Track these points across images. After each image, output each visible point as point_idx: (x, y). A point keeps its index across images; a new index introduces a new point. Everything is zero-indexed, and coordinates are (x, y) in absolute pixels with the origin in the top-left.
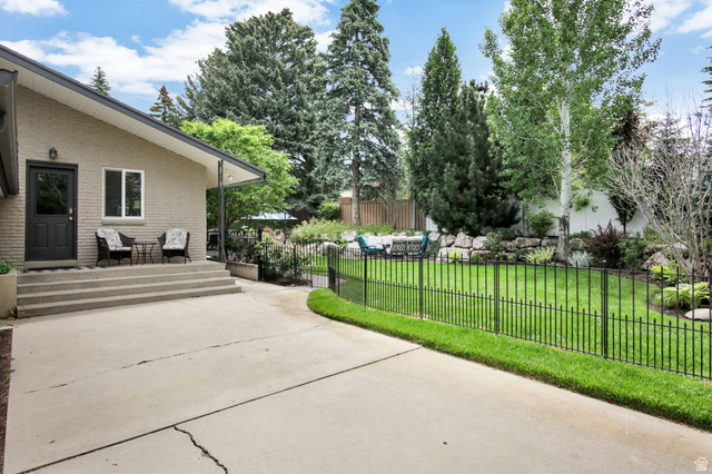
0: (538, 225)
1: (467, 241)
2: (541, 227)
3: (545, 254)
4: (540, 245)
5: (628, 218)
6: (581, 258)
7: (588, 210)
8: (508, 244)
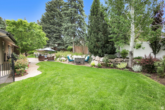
0: (123, 54)
1: (99, 59)
2: (124, 55)
3: (123, 65)
4: (123, 61)
5: (157, 52)
6: (137, 68)
7: (141, 49)
8: (112, 60)
